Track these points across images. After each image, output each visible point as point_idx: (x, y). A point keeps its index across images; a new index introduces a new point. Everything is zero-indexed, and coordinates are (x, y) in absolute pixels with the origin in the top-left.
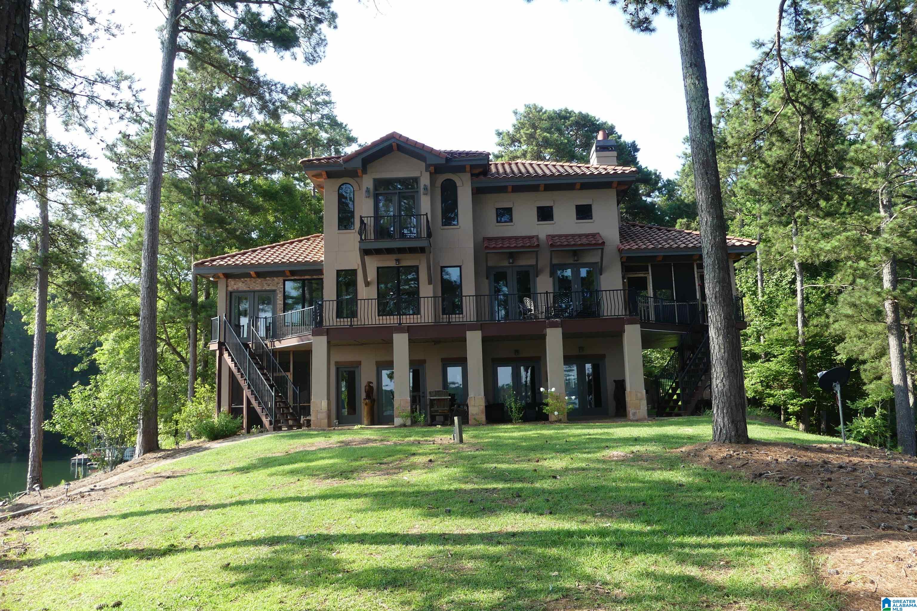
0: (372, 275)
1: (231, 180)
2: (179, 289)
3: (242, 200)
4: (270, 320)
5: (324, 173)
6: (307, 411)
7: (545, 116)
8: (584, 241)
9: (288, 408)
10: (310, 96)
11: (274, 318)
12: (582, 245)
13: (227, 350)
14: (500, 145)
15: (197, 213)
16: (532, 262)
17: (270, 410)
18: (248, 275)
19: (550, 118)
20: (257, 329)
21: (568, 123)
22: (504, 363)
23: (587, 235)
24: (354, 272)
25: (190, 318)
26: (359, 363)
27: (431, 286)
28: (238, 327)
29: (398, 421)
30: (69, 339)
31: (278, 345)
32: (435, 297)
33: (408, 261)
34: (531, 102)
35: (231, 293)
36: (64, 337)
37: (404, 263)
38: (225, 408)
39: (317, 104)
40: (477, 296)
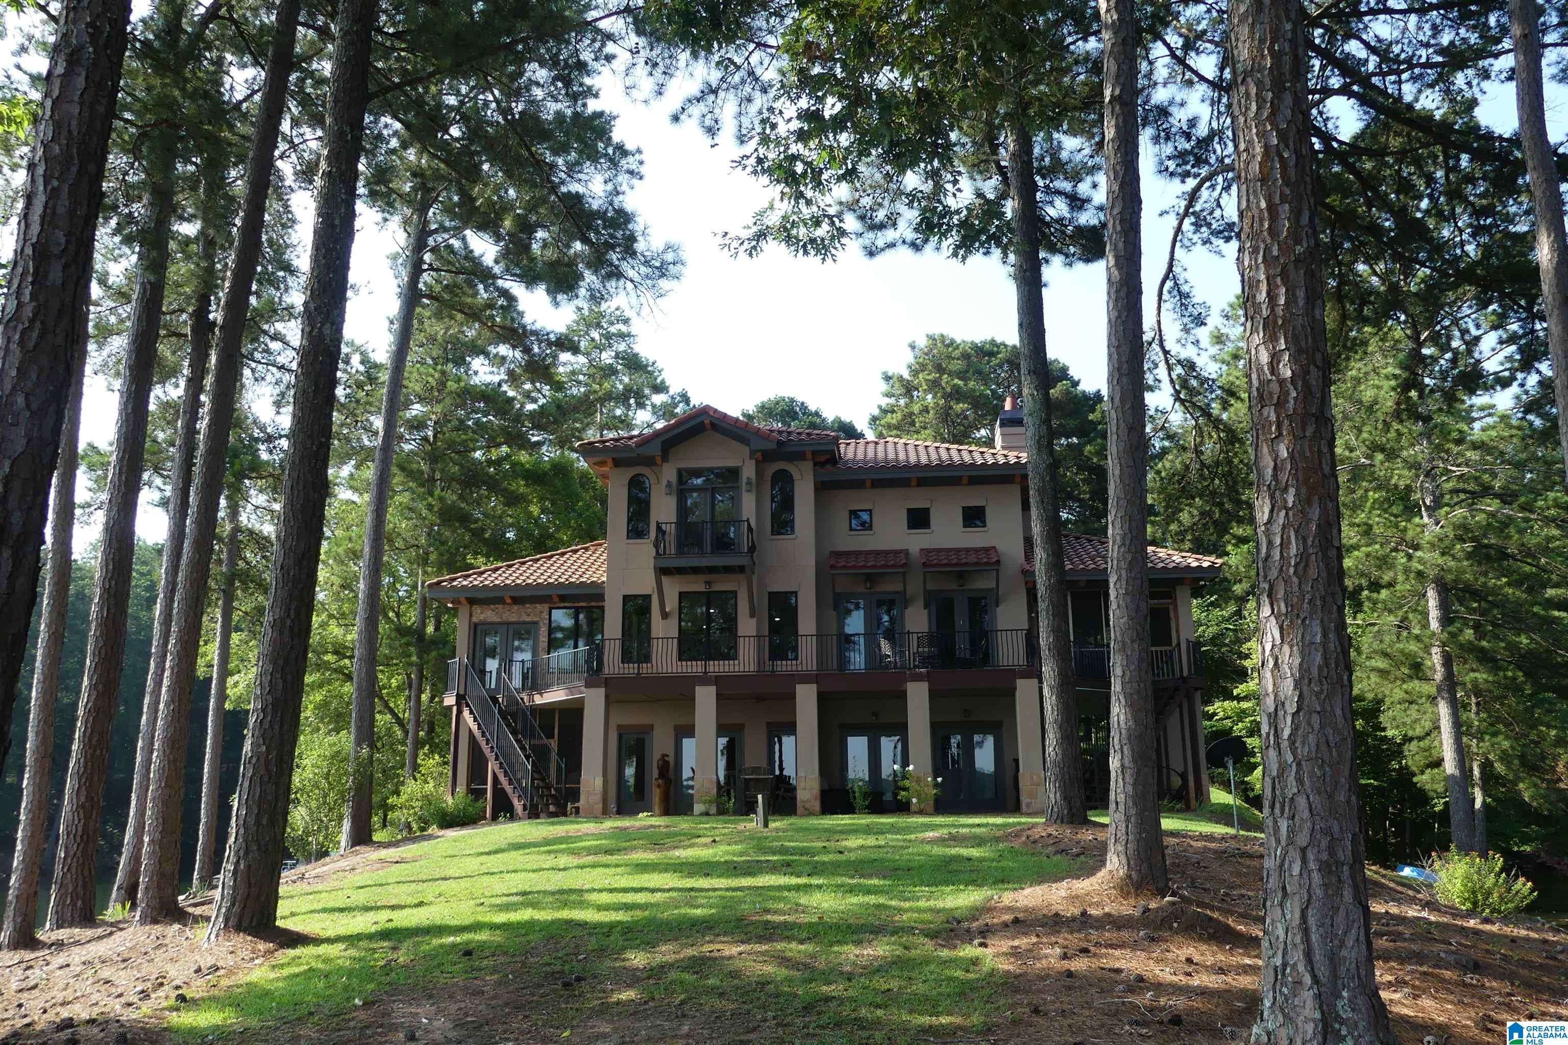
0: (672, 604)
1: (478, 454)
2: (398, 615)
3: (493, 485)
4: (528, 665)
5: (610, 461)
6: (574, 795)
7: (957, 353)
8: (972, 559)
9: (549, 789)
10: (598, 325)
11: (534, 662)
12: (966, 564)
13: (468, 705)
14: (888, 395)
15: (430, 507)
16: (899, 587)
17: (524, 790)
18: (499, 600)
19: (965, 356)
20: (510, 679)
21: (995, 362)
22: (858, 730)
23: (977, 550)
24: (648, 598)
25: (414, 658)
26: (651, 727)
27: (754, 621)
28: (482, 672)
29: (698, 808)
30: (241, 686)
31: (539, 700)
32: (759, 637)
33: (723, 585)
34: (936, 331)
35: (476, 625)
36: (236, 684)
37: (717, 587)
38: (461, 789)
39: (608, 336)
40: (819, 636)
